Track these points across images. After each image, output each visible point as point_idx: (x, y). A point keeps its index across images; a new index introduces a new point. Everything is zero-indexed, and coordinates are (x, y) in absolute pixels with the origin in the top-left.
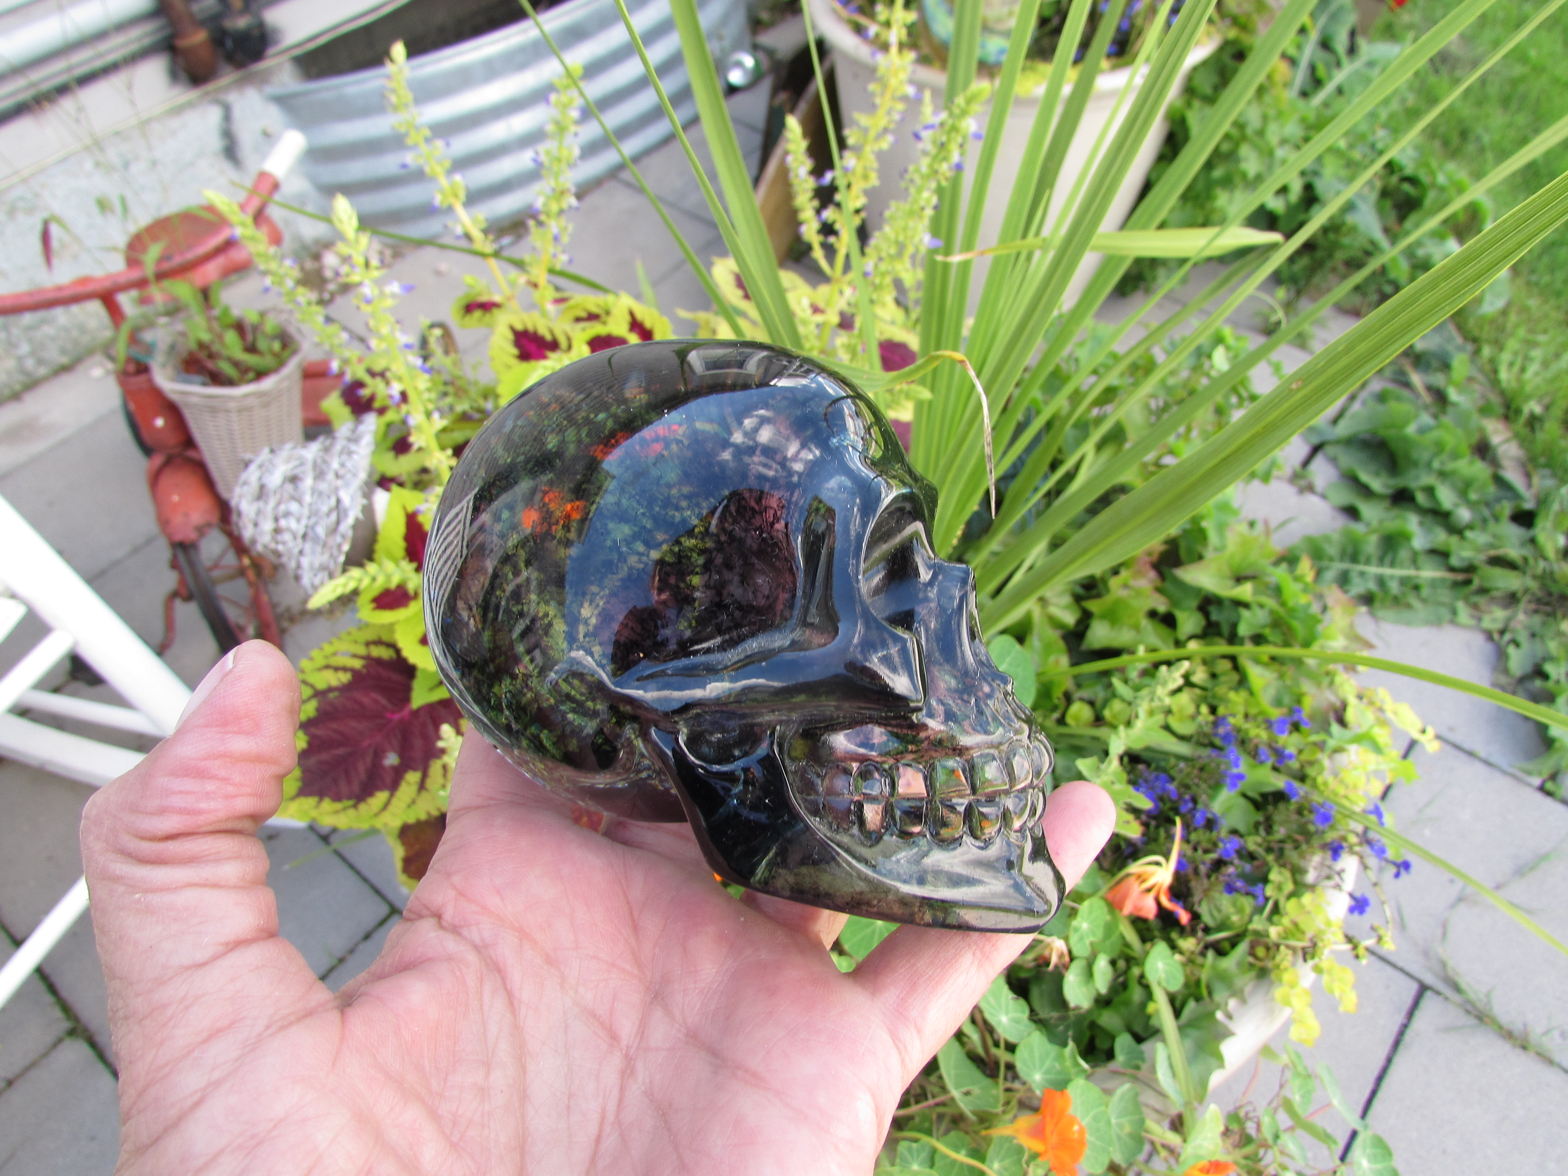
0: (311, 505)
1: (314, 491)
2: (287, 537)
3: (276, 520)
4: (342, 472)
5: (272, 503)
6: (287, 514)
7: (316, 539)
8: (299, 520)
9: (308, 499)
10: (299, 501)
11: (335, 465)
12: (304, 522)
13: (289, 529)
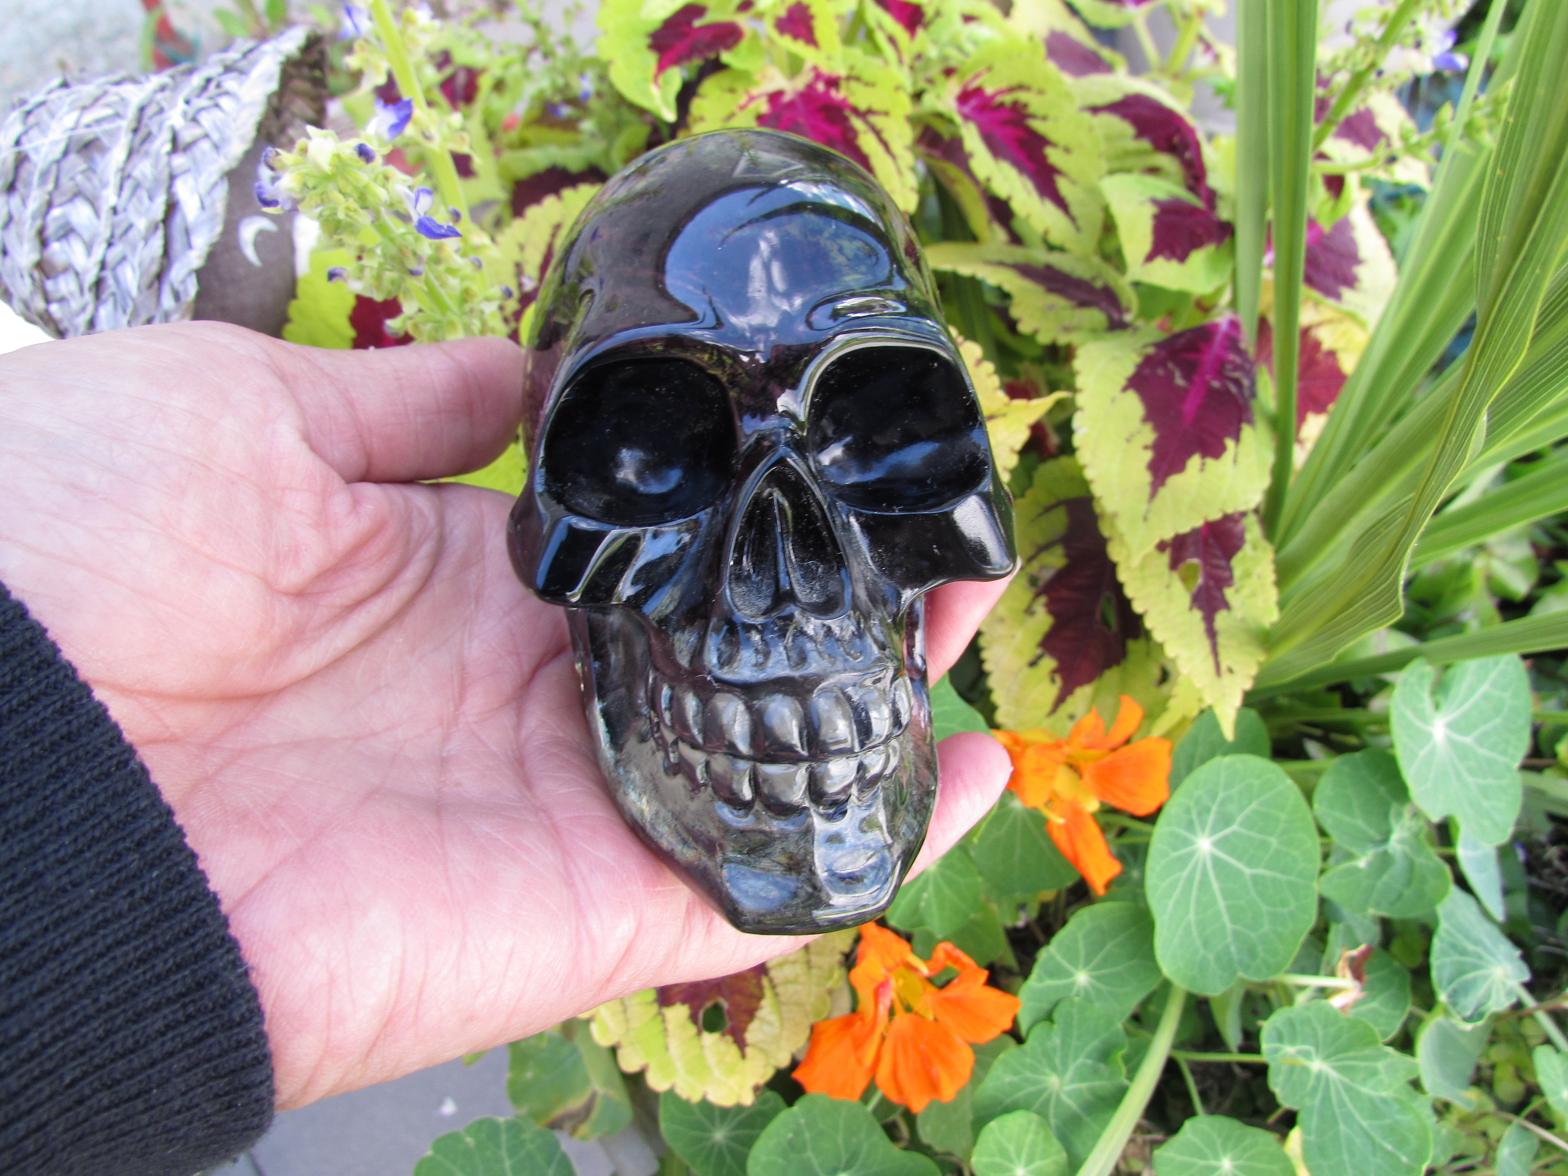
0: (115, 211)
1: (125, 176)
2: (65, 285)
3: (44, 243)
4: (187, 136)
5: (36, 199)
6: (68, 231)
7: (121, 299)
8: (89, 248)
9: (110, 197)
10: (93, 203)
11: (175, 118)
12: (99, 252)
13: (68, 268)
